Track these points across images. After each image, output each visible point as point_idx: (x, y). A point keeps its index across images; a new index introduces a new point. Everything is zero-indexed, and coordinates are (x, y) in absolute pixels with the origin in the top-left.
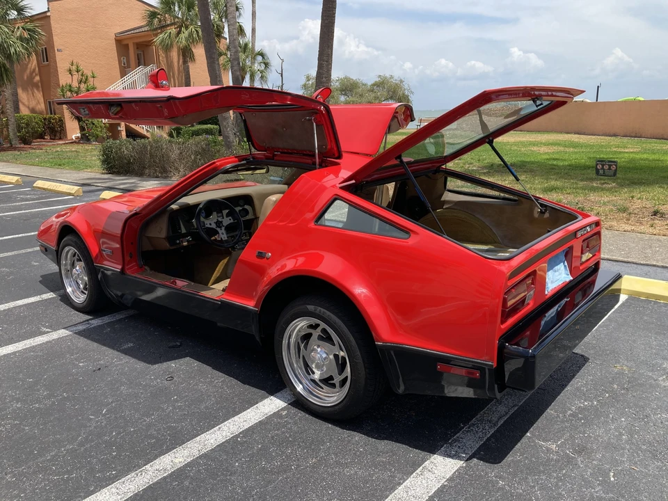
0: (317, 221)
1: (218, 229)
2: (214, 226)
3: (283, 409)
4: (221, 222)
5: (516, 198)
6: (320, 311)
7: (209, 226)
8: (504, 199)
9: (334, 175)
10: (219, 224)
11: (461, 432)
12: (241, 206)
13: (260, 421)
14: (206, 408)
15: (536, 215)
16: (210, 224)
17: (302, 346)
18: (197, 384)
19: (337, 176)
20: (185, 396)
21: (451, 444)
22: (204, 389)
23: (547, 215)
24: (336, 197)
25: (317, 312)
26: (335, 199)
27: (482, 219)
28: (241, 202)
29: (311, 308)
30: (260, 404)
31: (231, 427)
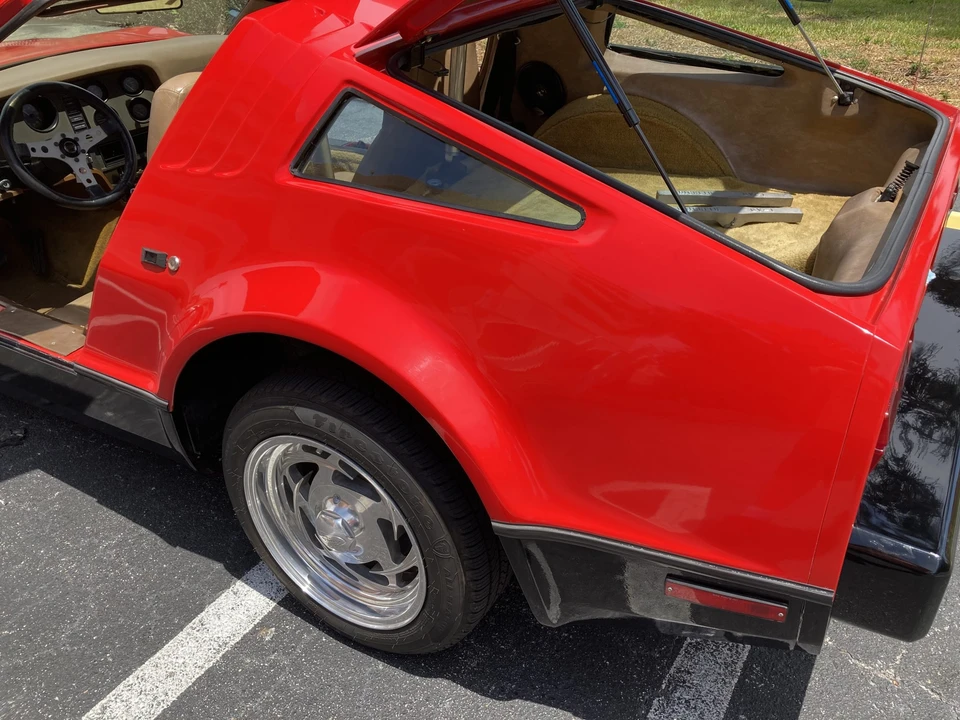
0: (299, 164)
1: (69, 161)
2: (55, 153)
3: (264, 623)
4: (75, 141)
5: (780, 68)
6: (332, 426)
7: (39, 154)
8: (745, 68)
9: (339, 14)
10: (69, 146)
11: (682, 651)
12: (129, 93)
13: (208, 671)
14: (74, 639)
15: (827, 109)
16: (45, 150)
17: (296, 488)
18: (53, 561)
19: (348, 19)
20: (22, 604)
21: (667, 695)
22: (71, 572)
23: (853, 110)
24: (349, 88)
25: (324, 428)
26: (348, 97)
27: (693, 116)
28: (130, 83)
29: (305, 414)
30: (210, 609)
31: (134, 700)
